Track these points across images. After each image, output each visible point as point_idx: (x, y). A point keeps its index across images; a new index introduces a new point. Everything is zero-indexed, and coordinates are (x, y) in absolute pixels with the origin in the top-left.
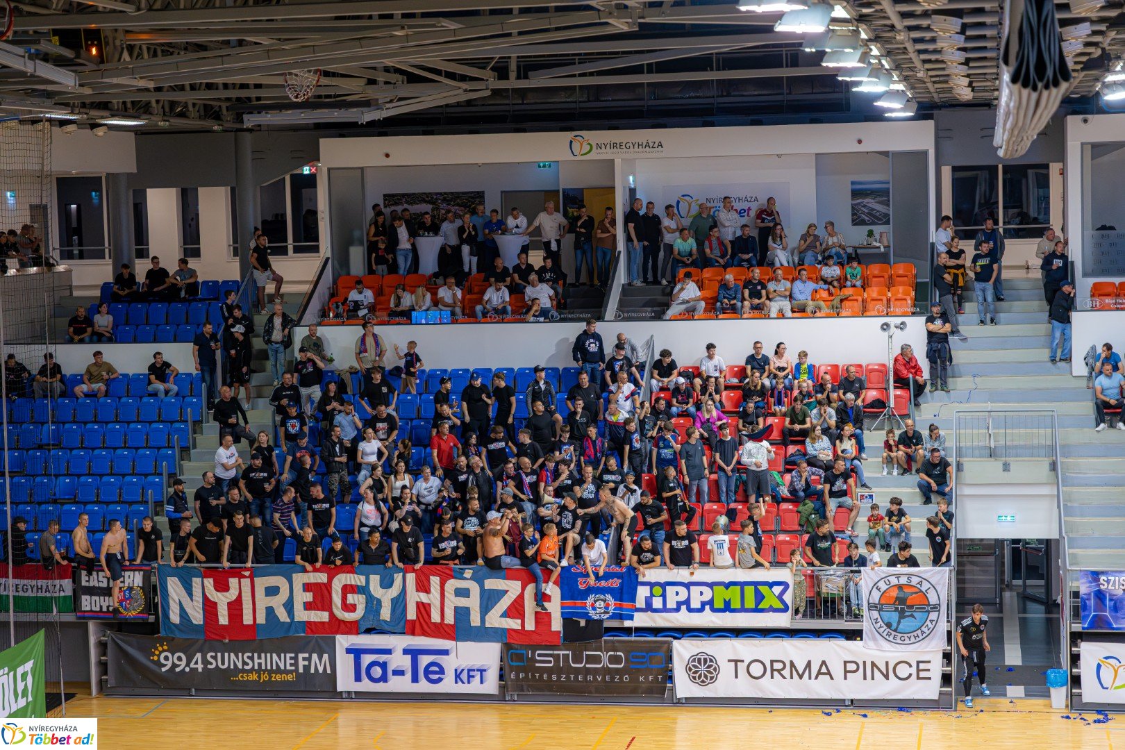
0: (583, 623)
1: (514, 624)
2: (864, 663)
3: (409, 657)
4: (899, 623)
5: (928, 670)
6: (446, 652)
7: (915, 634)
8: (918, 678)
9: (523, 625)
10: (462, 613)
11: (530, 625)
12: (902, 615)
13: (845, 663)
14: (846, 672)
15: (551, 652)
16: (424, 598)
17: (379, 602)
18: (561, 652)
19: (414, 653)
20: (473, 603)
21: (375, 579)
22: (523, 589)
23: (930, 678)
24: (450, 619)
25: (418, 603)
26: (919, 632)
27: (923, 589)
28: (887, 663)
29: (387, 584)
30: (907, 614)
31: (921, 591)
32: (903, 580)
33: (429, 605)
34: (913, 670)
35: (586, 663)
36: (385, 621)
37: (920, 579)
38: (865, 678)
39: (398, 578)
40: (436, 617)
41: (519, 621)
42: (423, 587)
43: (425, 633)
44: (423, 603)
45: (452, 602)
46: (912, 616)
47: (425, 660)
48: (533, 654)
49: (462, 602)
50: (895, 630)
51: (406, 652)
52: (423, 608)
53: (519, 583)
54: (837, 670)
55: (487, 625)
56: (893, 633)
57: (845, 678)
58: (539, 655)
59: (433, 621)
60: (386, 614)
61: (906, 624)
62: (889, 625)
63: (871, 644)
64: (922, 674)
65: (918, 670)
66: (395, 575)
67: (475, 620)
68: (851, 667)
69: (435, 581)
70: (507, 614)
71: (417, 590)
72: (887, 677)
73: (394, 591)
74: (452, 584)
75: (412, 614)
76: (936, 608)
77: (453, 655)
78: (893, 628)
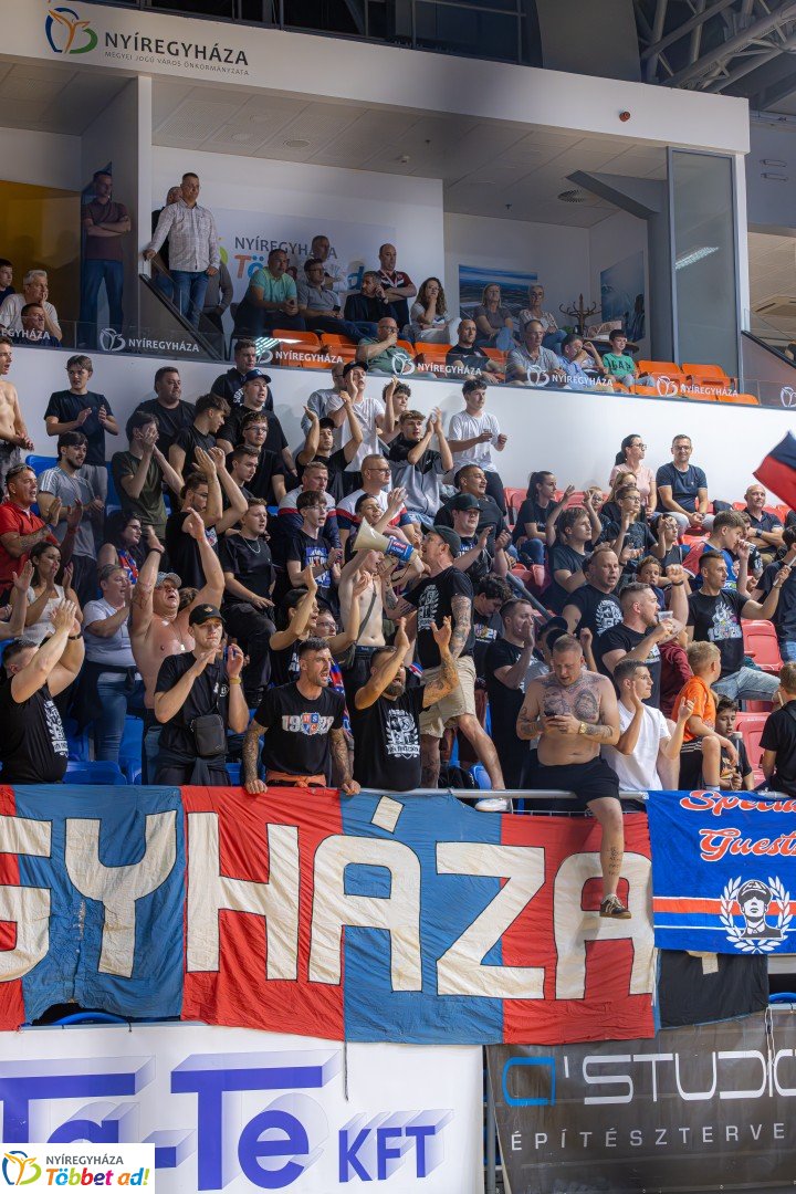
0: (710, 965)
1: (524, 983)
3: (191, 1100)
6: (310, 1077)
9: (550, 984)
10: (366, 948)
11: (571, 986)
15: (626, 1058)
16: (244, 896)
17: (97, 910)
18: (654, 1058)
19: (208, 1086)
20: (400, 915)
21: (83, 834)
22: (551, 870)
24: (327, 965)
25: (222, 913)
29: (123, 848)
33: (262, 919)
35: (718, 1090)
36: (116, 978)
39: (161, 829)
40: (281, 963)
41: (537, 974)
42: (245, 860)
43: (248, 1017)
44: (241, 916)
45: (337, 909)
47: (243, 1107)
48: (575, 1068)
49: (365, 912)
51: (182, 1081)
52: (242, 931)
53: (537, 855)
55: (445, 988)
58: (597, 1070)
59: (272, 974)
60: (118, 952)
66: (152, 820)
67: (406, 973)
69: (283, 841)
70: (506, 952)
71: (223, 872)
73: (146, 876)
74: (336, 853)
75: (203, 953)
77: (333, 1084)
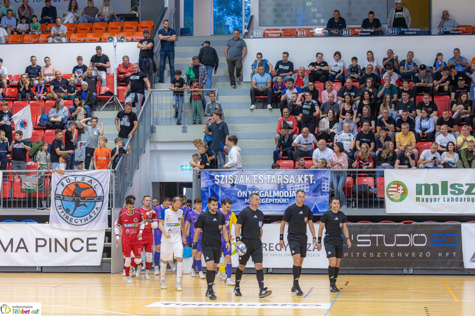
2: (50, 239)
4: (75, 209)
5: (95, 245)
7: (85, 217)
8: (88, 250)
12: (78, 205)
13: (37, 239)
14: (37, 246)
23: (96, 251)
26: (88, 216)
27: (93, 185)
28: (66, 239)
30: (81, 203)
31: (91, 187)
32: (79, 179)
34: (84, 245)
37: (90, 179)
38: (50, 251)
46: (84, 205)
50: (72, 215)
54: (31, 244)
56: (70, 217)
57: (37, 251)
61: (80, 210)
62: (67, 211)
63: (55, 225)
64: (91, 248)
65: (88, 245)
68: (41, 243)
72: (66, 250)
76: (101, 199)
78: (71, 212)
